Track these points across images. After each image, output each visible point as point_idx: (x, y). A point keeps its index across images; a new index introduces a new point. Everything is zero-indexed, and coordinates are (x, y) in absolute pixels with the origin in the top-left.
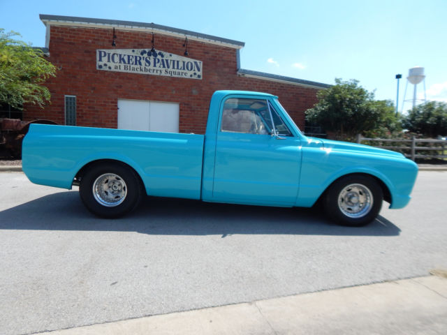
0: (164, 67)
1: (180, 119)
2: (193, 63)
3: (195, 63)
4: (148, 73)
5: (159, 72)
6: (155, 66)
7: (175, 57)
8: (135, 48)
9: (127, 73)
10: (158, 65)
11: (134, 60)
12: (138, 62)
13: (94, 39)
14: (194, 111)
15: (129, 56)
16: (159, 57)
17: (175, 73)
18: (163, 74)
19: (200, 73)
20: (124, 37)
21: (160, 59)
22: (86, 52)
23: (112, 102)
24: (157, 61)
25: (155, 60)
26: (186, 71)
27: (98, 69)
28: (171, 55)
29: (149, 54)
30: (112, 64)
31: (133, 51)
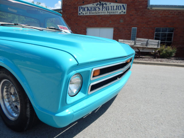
0: (107, 10)
1: (113, 36)
2: (122, 6)
3: (123, 6)
4: (99, 14)
5: (104, 13)
6: (102, 10)
7: (112, 4)
8: (94, 3)
9: (90, 15)
10: (104, 9)
11: (93, 9)
12: (95, 9)
13: (78, 2)
14: (120, 31)
15: (91, 7)
16: (105, 5)
17: (112, 12)
18: (106, 14)
19: (125, 11)
21: (105, 7)
22: (75, 8)
23: (84, 29)
24: (103, 8)
25: (102, 7)
26: (118, 10)
27: (79, 15)
28: (110, 4)
29: (100, 5)
30: (84, 12)
31: (93, 4)
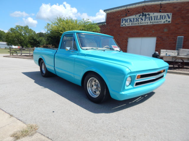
0: (150, 20)
1: (156, 45)
2: (166, 15)
3: (168, 15)
4: (142, 24)
5: (147, 23)
7: (156, 14)
8: (137, 14)
9: (132, 26)
10: (146, 20)
11: (136, 20)
12: (137, 20)
13: (121, 15)
14: (164, 40)
15: (134, 19)
16: (148, 16)
17: (155, 22)
18: (149, 24)
19: (170, 20)
20: (133, 10)
21: (148, 17)
22: (117, 20)
23: (126, 39)
24: (146, 18)
25: (145, 17)
26: (162, 20)
27: (121, 26)
28: (153, 14)
29: (143, 16)
30: (126, 24)
31: (136, 16)
